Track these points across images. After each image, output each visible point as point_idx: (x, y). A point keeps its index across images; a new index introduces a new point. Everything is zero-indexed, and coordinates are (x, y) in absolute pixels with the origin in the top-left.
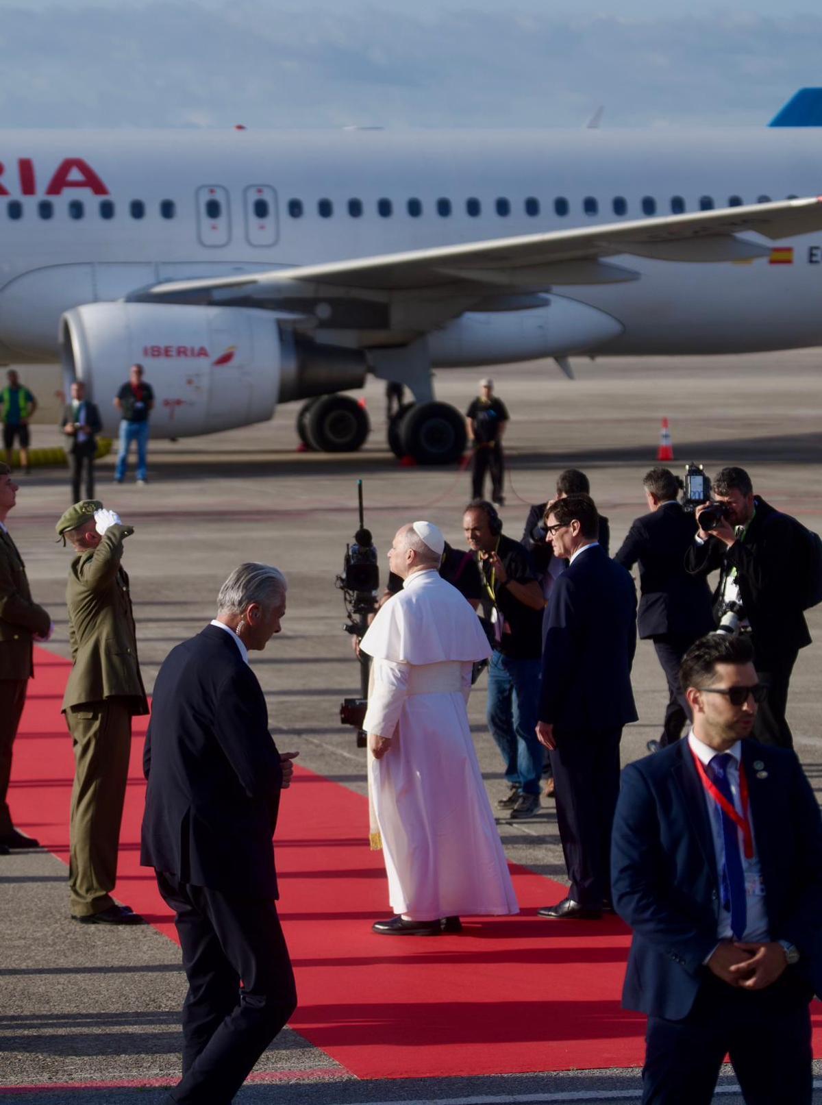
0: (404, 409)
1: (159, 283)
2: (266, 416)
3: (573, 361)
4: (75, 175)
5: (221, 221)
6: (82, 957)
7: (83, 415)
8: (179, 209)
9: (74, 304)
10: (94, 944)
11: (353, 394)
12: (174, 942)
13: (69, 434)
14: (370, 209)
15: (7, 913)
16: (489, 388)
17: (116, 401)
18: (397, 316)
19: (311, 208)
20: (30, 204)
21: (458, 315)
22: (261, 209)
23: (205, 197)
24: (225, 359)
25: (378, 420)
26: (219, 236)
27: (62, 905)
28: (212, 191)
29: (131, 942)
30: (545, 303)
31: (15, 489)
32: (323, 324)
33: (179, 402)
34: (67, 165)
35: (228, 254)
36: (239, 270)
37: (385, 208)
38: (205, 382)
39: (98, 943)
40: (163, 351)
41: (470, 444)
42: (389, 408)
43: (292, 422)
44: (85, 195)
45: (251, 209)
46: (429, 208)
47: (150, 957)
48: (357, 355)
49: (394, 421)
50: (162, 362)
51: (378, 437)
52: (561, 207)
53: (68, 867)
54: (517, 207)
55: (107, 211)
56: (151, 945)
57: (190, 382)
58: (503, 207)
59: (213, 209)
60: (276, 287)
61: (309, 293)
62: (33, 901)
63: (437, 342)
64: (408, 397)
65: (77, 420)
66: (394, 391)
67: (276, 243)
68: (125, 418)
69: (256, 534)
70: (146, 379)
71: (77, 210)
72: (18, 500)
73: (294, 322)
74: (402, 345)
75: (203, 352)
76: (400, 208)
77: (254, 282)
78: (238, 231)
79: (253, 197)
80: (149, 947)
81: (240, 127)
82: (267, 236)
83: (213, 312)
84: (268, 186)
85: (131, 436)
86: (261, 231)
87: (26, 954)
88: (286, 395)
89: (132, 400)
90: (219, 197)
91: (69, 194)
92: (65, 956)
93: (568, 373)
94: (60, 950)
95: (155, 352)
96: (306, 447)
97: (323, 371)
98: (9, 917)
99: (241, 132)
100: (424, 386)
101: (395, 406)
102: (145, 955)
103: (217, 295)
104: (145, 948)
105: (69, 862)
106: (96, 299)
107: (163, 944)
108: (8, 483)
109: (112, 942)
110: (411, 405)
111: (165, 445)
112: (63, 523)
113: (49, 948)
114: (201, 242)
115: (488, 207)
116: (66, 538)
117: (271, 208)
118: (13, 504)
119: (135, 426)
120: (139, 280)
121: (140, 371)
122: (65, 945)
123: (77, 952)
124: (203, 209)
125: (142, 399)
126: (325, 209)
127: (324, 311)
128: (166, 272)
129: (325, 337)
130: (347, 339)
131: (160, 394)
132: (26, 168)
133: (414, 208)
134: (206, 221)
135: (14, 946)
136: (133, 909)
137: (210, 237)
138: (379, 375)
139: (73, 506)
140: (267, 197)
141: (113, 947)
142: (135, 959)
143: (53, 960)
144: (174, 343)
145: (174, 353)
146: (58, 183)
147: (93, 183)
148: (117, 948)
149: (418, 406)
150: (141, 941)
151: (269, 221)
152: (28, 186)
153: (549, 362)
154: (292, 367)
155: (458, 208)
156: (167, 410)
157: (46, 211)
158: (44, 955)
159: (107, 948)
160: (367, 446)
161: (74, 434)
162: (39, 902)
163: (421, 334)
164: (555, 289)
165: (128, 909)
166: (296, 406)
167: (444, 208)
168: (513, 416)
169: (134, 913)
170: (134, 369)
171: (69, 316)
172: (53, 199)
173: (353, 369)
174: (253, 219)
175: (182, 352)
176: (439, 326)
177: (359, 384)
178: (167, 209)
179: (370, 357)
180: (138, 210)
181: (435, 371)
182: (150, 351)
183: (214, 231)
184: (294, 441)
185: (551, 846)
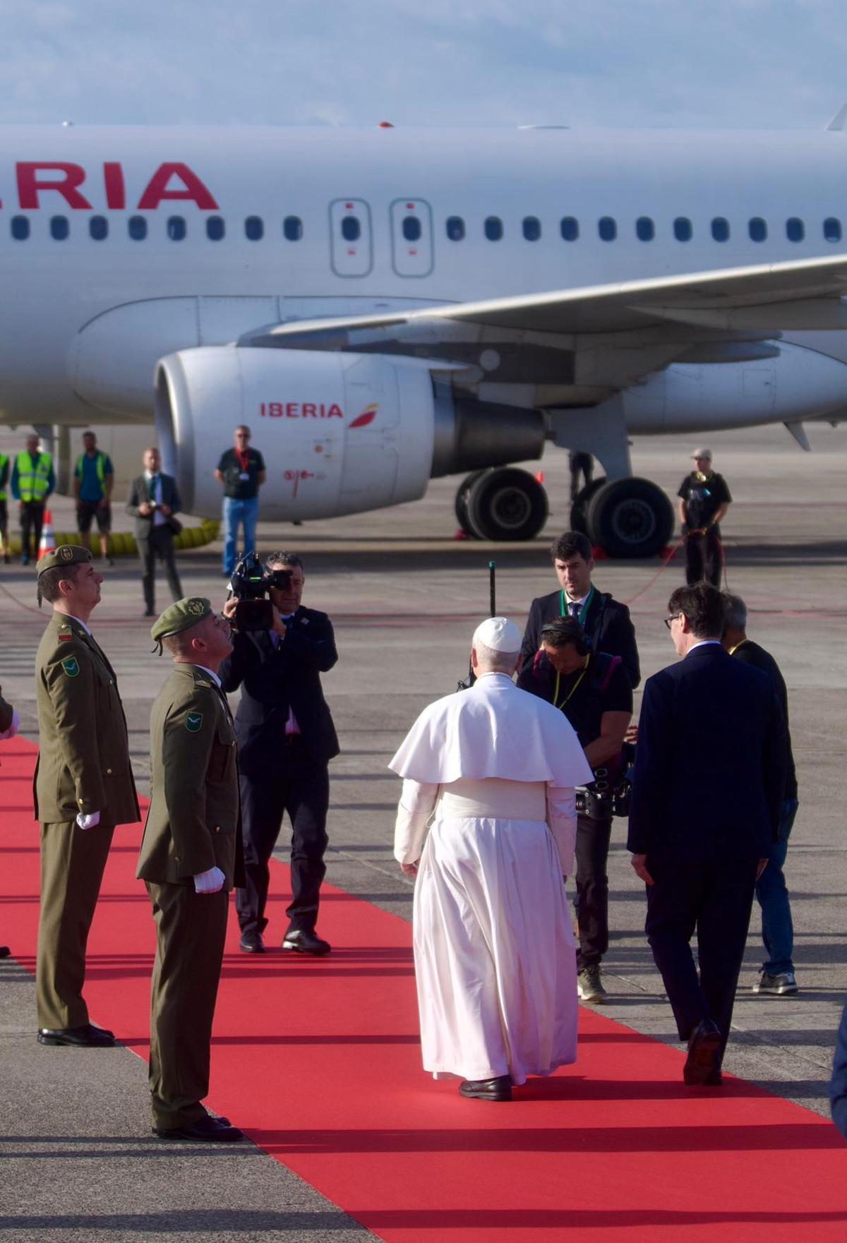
0: (592, 486)
1: (281, 323)
2: (417, 494)
3: (808, 427)
4: (175, 184)
5: (361, 244)
6: (165, 1182)
7: (158, 491)
8: (307, 228)
9: (174, 349)
10: (179, 1165)
11: (527, 466)
12: (281, 1164)
13: (142, 516)
14: (550, 230)
15: (71, 1125)
16: (704, 461)
17: (217, 473)
18: (584, 367)
19: (474, 228)
20: (118, 221)
21: (663, 367)
22: (412, 229)
23: (340, 213)
24: (365, 419)
25: (559, 499)
26: (358, 263)
27: (141, 1115)
28: (349, 206)
29: (227, 1163)
30: (774, 352)
31: (98, 581)
32: (489, 377)
33: (304, 475)
34: (165, 172)
35: (367, 286)
36: (382, 307)
37: (569, 229)
38: (337, 449)
39: (186, 1164)
40: (284, 410)
41: (677, 531)
42: (574, 485)
43: (450, 502)
44: (188, 210)
45: (399, 229)
46: (626, 229)
47: (251, 1184)
48: (533, 416)
49: (579, 500)
50: (283, 423)
51: (558, 522)
52: (795, 230)
53: (148, 1066)
54: (738, 229)
55: (216, 229)
56: (253, 1167)
57: (318, 449)
58: (720, 230)
59: (351, 229)
60: (429, 329)
61: (471, 336)
62: (104, 1109)
63: (635, 401)
64: (598, 471)
65: (153, 497)
66: (580, 463)
67: (430, 272)
68: (227, 495)
69: (399, 644)
70: (253, 444)
71: (177, 228)
72: (102, 596)
73: (452, 372)
74: (591, 404)
75: (335, 411)
76: (589, 229)
77: (402, 322)
78: (382, 257)
79: (401, 213)
80: (251, 1170)
81: (386, 125)
82: (418, 264)
83: (349, 359)
84: (423, 201)
85: (237, 516)
86: (412, 256)
87: (93, 1177)
88: (440, 468)
89: (236, 471)
90: (359, 213)
91: (168, 208)
92: (144, 1181)
93: (803, 443)
94: (136, 1173)
95: (275, 410)
96: (467, 534)
97: (487, 436)
98: (73, 1128)
99: (387, 130)
100: (619, 457)
101: (582, 482)
102: (245, 1180)
103: (354, 338)
104: (245, 1171)
105: (149, 1059)
106: (200, 344)
107: (268, 1166)
108: (90, 573)
109: (203, 1163)
110: (601, 482)
111: (287, 529)
112: (162, 625)
113: (124, 1170)
114: (334, 270)
115: (701, 229)
116: (163, 644)
117: (425, 229)
118: (97, 600)
119: (241, 504)
120: (255, 318)
121: (246, 435)
122: (143, 1167)
123: (158, 1176)
124: (338, 229)
125: (249, 470)
126: (493, 229)
127: (490, 360)
128: (289, 308)
129: (491, 393)
130: (520, 395)
131: (274, 464)
132: (113, 175)
133: (607, 229)
134: (342, 244)
135: (78, 1166)
136: (230, 1121)
137: (346, 264)
138: (560, 443)
139: (174, 604)
140: (419, 213)
141: (205, 1169)
142: (232, 1185)
143: (128, 1184)
144: (300, 400)
145: (299, 411)
146: (154, 194)
147: (199, 194)
148: (210, 1171)
149: (609, 483)
150: (240, 1162)
151: (422, 244)
152: (116, 197)
153: (779, 427)
154: (449, 430)
155: (664, 229)
156: (289, 485)
157: (138, 229)
158: (116, 1178)
159: (197, 1171)
160: (543, 533)
161: (149, 517)
162: (111, 1111)
163: (615, 391)
164: (786, 334)
165: (224, 1121)
166: (455, 481)
167: (645, 229)
168: (736, 497)
169: (233, 1126)
170: (239, 432)
171: (165, 363)
172: (146, 214)
173: (526, 434)
174: (401, 242)
175: (308, 410)
176: (639, 381)
177: (535, 454)
178: (292, 229)
179: (548, 418)
180: (254, 229)
181: (631, 438)
182: (267, 410)
183: (352, 257)
184: (452, 525)
185: (768, 1048)
